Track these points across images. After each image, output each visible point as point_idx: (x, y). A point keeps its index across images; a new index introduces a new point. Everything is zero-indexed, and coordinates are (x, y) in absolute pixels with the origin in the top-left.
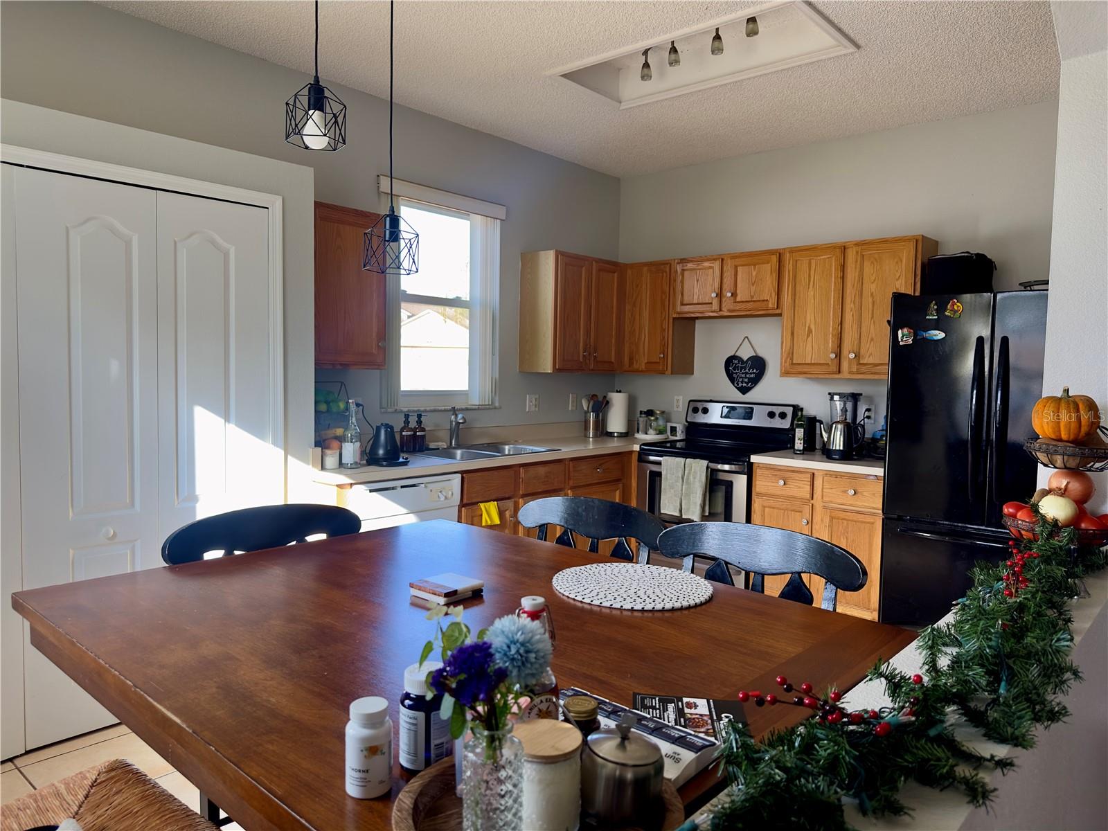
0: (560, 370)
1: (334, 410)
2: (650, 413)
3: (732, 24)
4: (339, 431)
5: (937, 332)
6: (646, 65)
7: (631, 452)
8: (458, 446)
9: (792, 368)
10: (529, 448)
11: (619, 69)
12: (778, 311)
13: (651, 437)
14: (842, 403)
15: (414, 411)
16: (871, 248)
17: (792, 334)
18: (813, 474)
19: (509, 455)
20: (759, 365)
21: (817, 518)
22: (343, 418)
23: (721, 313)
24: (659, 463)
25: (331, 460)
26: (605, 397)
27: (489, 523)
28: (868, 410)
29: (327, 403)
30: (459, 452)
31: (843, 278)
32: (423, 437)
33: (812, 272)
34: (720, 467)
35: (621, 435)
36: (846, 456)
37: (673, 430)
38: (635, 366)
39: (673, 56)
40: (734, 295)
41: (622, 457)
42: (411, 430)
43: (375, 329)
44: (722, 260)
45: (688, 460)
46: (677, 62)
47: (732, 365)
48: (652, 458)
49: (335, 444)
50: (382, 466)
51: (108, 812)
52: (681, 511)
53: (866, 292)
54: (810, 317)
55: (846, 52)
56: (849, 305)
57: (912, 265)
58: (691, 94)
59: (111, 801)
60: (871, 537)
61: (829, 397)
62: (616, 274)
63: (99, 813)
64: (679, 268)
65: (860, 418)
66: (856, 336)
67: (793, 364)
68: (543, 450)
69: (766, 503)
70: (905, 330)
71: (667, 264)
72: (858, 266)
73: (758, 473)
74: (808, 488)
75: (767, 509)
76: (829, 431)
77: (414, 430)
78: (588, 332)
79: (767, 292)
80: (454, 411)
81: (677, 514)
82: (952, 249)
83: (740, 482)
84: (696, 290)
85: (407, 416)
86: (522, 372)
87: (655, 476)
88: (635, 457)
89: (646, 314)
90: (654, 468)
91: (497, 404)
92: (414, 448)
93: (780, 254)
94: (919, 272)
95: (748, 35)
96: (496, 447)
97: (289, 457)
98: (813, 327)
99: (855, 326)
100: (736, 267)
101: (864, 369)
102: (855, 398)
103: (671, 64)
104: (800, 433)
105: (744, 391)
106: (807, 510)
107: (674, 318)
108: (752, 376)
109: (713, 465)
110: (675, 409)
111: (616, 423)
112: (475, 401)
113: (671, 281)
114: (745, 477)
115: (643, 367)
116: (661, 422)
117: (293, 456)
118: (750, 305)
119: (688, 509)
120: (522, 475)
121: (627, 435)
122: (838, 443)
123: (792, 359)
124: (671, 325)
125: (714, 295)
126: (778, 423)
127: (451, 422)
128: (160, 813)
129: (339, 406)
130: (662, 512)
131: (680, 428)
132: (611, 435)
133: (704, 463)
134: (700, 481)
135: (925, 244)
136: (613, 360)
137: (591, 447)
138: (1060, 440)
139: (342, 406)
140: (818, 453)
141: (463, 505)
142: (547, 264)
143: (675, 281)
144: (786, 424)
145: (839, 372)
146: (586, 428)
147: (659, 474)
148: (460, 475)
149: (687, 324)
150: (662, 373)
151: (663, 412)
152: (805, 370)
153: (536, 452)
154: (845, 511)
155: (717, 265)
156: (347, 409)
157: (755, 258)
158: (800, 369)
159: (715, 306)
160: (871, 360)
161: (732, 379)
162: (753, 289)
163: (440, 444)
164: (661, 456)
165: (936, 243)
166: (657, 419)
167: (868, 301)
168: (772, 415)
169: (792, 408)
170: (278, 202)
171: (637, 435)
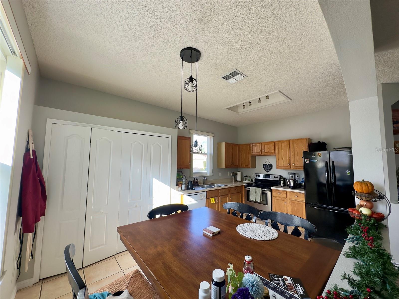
0: (226, 168)
1: (180, 178)
2: (246, 176)
3: (263, 97)
4: (181, 182)
5: (315, 160)
6: (244, 106)
7: (243, 185)
8: (205, 185)
9: (279, 167)
10: (221, 185)
11: (238, 106)
12: (275, 154)
13: (247, 182)
14: (291, 175)
15: (196, 177)
16: (296, 141)
17: (279, 160)
18: (287, 192)
19: (216, 187)
20: (271, 166)
21: (288, 202)
22: (182, 179)
23: (262, 155)
24: (250, 188)
25: (180, 189)
26: (236, 173)
27: (213, 202)
28: (298, 176)
29: (179, 176)
30: (205, 186)
31: (290, 147)
32: (198, 183)
33: (282, 146)
34: (264, 190)
35: (240, 181)
36: (294, 187)
37: (252, 180)
38: (243, 166)
39: (250, 104)
40: (264, 151)
41: (241, 187)
42: (195, 181)
43: (188, 160)
44: (261, 143)
45: (257, 188)
46: (251, 105)
47: (265, 166)
48: (248, 187)
49: (180, 185)
50: (190, 190)
51: (135, 287)
52: (255, 200)
53: (295, 150)
54: (282, 156)
55: (289, 101)
56: (291, 153)
57: (306, 144)
58: (254, 110)
59: (136, 283)
60: (302, 207)
61: (288, 174)
62: (238, 147)
63: (133, 286)
64: (252, 145)
65: (296, 178)
66: (294, 160)
67: (279, 166)
68: (224, 185)
69: (275, 198)
70: (307, 160)
71: (249, 144)
72: (293, 145)
73: (273, 191)
74: (286, 195)
75: (276, 200)
76: (289, 181)
77: (196, 181)
78: (232, 159)
79: (272, 150)
80: (204, 177)
81: (254, 200)
82: (315, 140)
83: (269, 193)
84: (256, 150)
85: (194, 178)
86: (218, 168)
87: (249, 191)
88: (244, 187)
89: (245, 155)
90: (249, 189)
91: (213, 175)
92: (196, 185)
93: (274, 142)
94: (308, 146)
95: (267, 99)
96: (213, 184)
97: (171, 189)
98: (283, 158)
99: (293, 158)
100: (265, 145)
101: (296, 167)
102: (295, 174)
103: (249, 105)
104: (282, 182)
105: (268, 172)
106: (285, 200)
107: (251, 156)
108: (270, 168)
109: (262, 189)
110: (252, 175)
111: (239, 178)
112: (208, 174)
113: (250, 148)
114: (270, 192)
115: (244, 166)
116: (249, 178)
117: (173, 188)
118: (268, 153)
119: (257, 199)
120: (219, 191)
121: (241, 181)
122: (292, 184)
123: (279, 165)
124: (250, 157)
125: (260, 151)
126: (276, 179)
127: (204, 179)
128: (146, 288)
129: (181, 177)
130: (251, 200)
131: (253, 180)
132: (238, 181)
133: (261, 189)
134: (260, 193)
135: (309, 140)
136: (238, 165)
137: (233, 185)
138: (363, 193)
139: (182, 177)
140: (287, 186)
141: (207, 199)
142: (223, 145)
143: (251, 148)
144: (278, 179)
145: (290, 168)
146: (232, 180)
147: (250, 191)
148: (206, 192)
149: (254, 157)
150: (249, 168)
151: (249, 176)
152: (282, 168)
153: (222, 186)
154: (295, 201)
155: (260, 144)
156: (183, 177)
157: (269, 143)
158: (281, 167)
159: (260, 153)
160: (298, 166)
161: (265, 169)
162: (269, 150)
163: (201, 184)
164: (250, 187)
165: (311, 139)
166: (248, 178)
167: (296, 153)
168: (275, 177)
169: (279, 176)
170: (171, 136)
171: (244, 181)
